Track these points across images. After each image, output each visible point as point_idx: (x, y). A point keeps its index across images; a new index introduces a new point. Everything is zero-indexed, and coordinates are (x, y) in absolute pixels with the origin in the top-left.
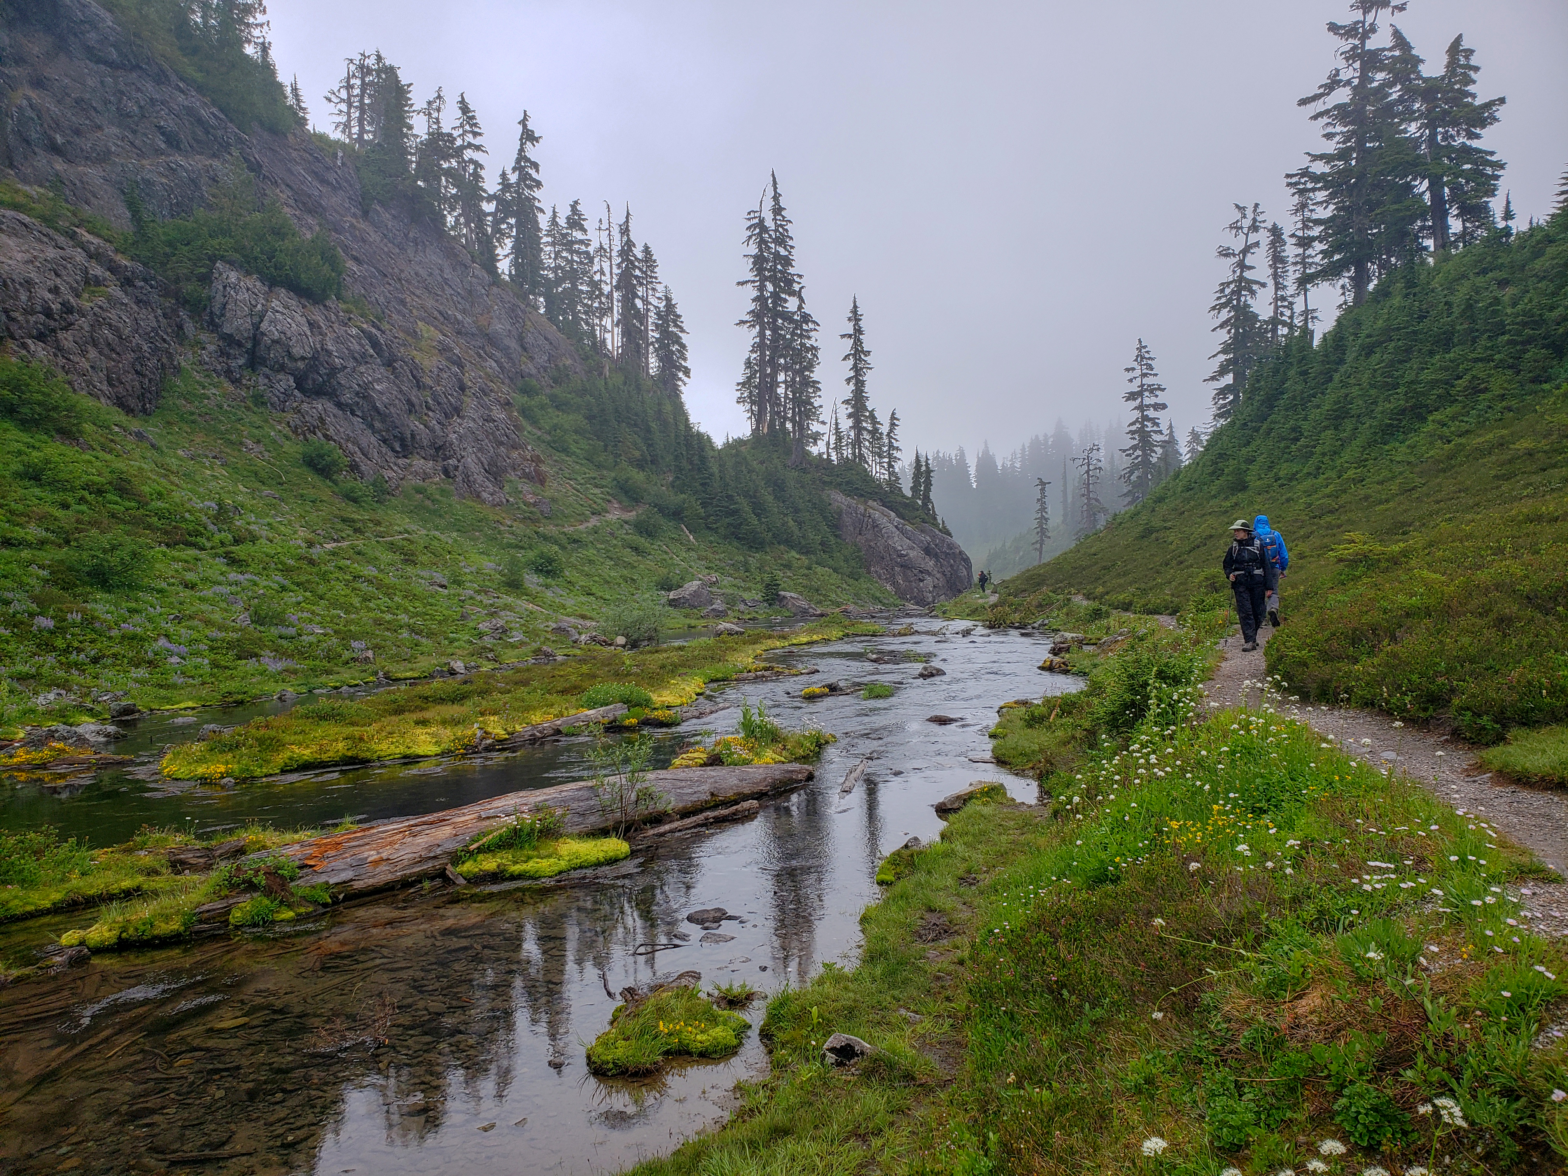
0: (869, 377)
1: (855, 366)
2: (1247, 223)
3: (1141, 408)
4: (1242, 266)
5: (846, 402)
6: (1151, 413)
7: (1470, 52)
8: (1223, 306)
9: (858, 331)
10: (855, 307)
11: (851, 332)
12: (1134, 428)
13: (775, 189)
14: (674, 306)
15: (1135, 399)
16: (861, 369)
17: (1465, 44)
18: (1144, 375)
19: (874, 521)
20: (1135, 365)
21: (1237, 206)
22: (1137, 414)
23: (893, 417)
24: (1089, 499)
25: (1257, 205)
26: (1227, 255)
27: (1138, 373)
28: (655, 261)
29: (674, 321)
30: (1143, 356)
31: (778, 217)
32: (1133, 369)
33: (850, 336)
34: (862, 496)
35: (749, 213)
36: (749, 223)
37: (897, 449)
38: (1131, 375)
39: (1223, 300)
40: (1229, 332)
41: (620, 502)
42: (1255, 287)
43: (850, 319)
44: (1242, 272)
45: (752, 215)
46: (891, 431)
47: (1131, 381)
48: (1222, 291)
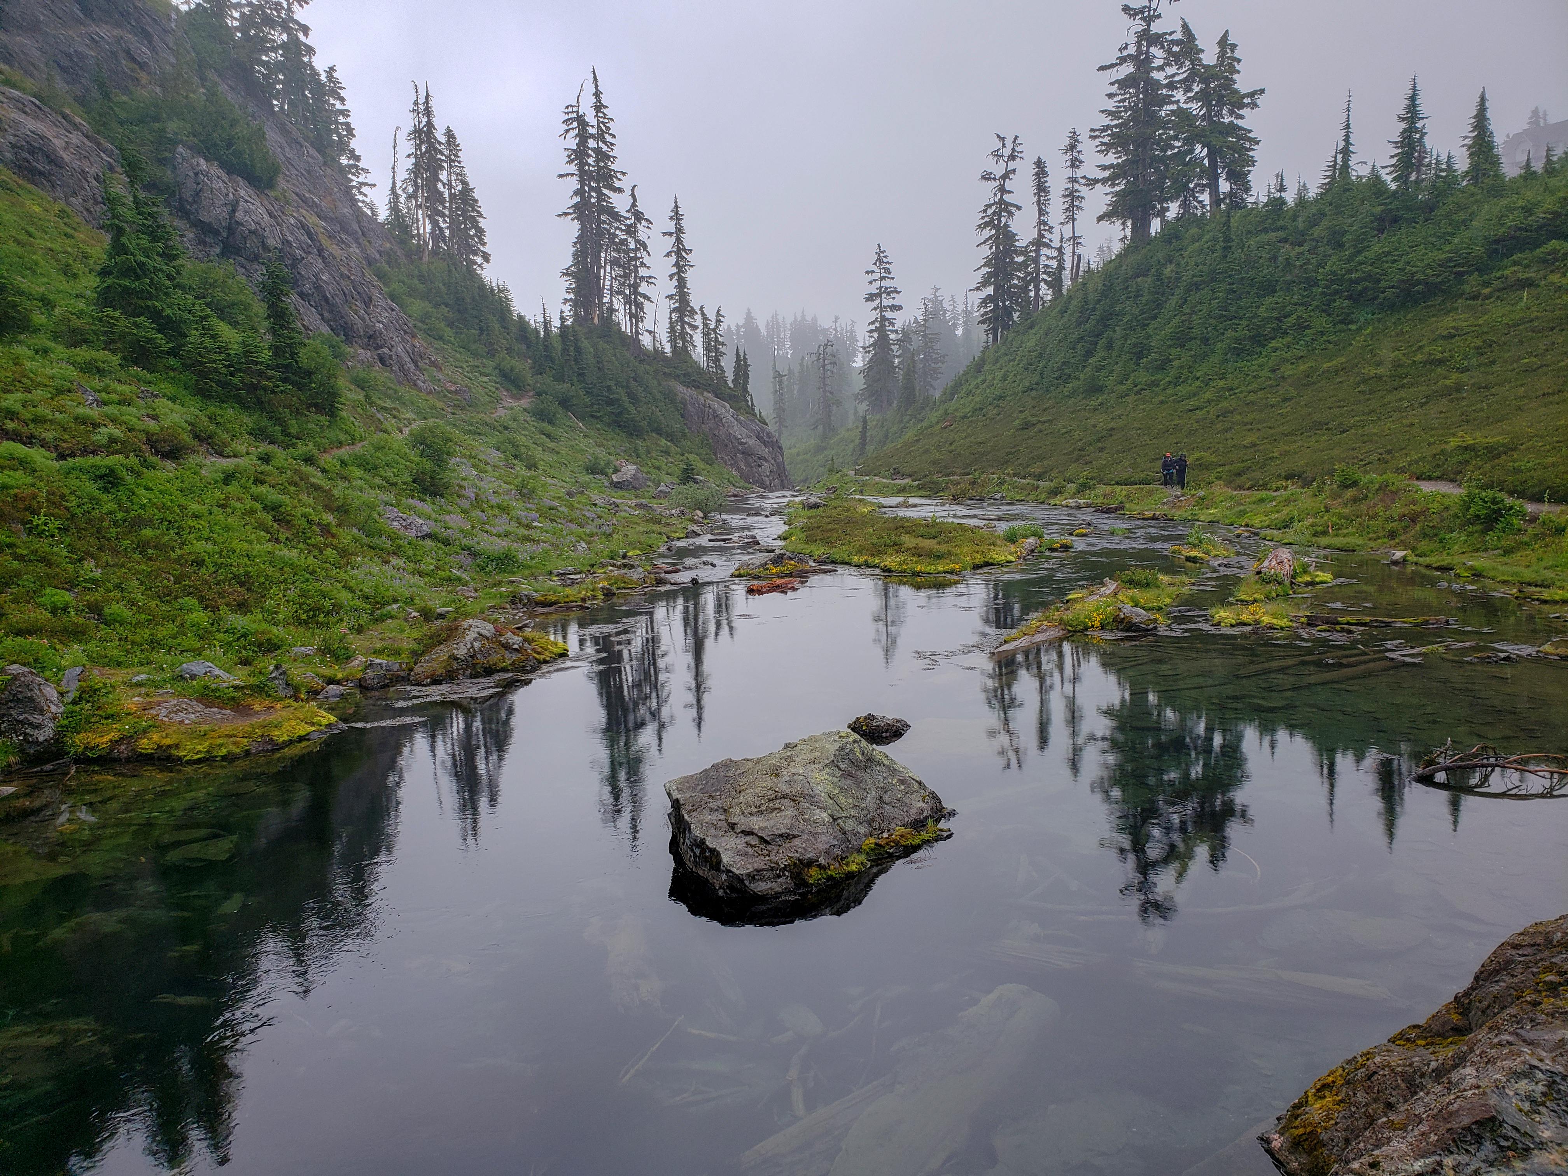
0: (690, 275)
1: (677, 264)
2: (1007, 152)
3: (881, 308)
4: (1002, 190)
5: (670, 297)
6: (888, 314)
7: (1234, 46)
8: (986, 224)
9: (679, 230)
10: (676, 206)
11: (673, 230)
12: (873, 327)
13: (596, 86)
14: (471, 190)
15: (873, 300)
16: (683, 266)
17: (1231, 40)
18: (882, 278)
19: (714, 411)
20: (875, 268)
21: (998, 136)
22: (876, 314)
23: (718, 314)
24: (825, 391)
25: (1016, 137)
26: (989, 179)
27: (877, 276)
28: (458, 145)
29: (472, 206)
30: (881, 260)
31: (600, 115)
32: (873, 272)
33: (671, 234)
34: (699, 387)
35: (567, 107)
36: (567, 117)
37: (723, 344)
38: (871, 277)
39: (987, 219)
40: (991, 248)
41: (507, 390)
42: (1013, 209)
43: (671, 218)
44: (1002, 195)
45: (570, 109)
46: (717, 327)
47: (871, 283)
48: (985, 211)
